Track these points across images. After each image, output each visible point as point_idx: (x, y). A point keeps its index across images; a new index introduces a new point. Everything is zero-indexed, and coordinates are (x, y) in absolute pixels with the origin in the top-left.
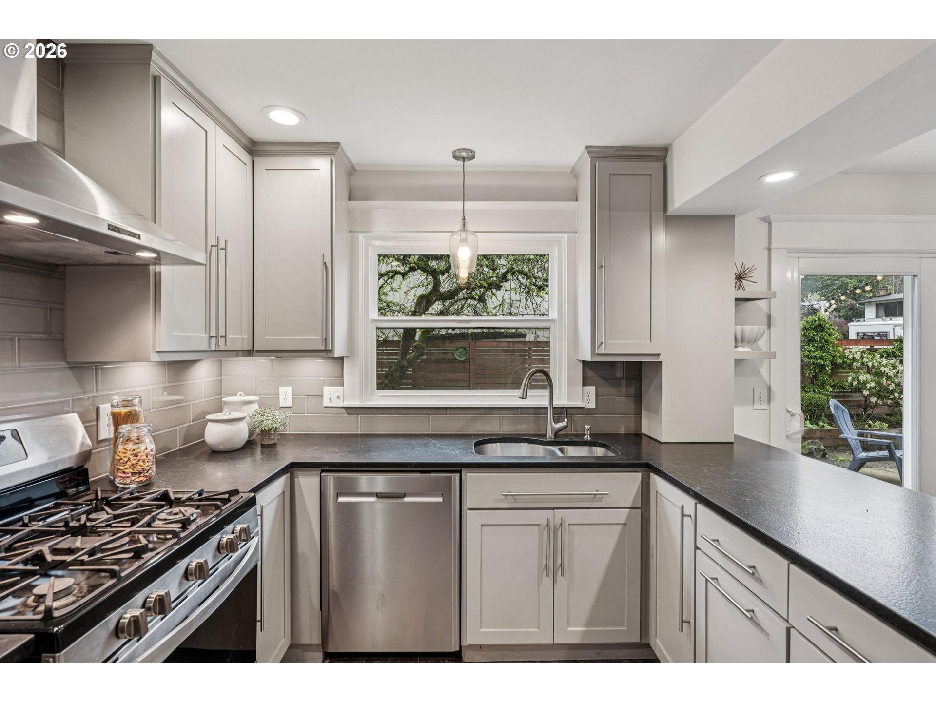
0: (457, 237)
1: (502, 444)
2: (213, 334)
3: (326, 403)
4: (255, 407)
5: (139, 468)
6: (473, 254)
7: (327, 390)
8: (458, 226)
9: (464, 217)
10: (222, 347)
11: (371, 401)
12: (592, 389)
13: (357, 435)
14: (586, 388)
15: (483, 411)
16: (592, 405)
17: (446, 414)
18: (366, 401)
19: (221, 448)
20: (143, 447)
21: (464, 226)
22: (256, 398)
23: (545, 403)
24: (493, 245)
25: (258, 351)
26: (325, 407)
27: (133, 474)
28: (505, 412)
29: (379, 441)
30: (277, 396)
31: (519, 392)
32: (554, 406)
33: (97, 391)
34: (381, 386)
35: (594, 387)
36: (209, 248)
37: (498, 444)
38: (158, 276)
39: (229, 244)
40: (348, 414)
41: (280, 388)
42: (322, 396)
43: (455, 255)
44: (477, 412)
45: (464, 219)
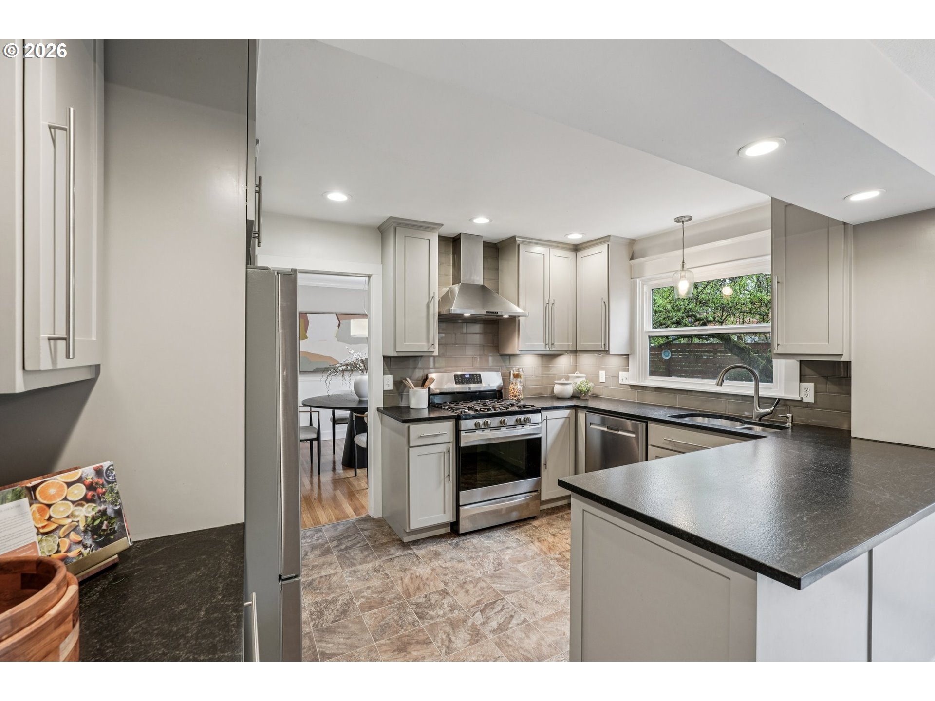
0: (678, 275)
1: (710, 419)
2: (547, 343)
3: (621, 382)
4: (584, 379)
5: (514, 394)
6: (690, 284)
7: (621, 373)
8: (679, 267)
9: (683, 261)
10: (553, 349)
11: (644, 382)
12: (810, 386)
13: (636, 402)
14: (804, 385)
15: (713, 395)
16: (810, 398)
17: (687, 395)
18: (642, 382)
19: (560, 396)
20: (516, 387)
21: (683, 266)
22: (584, 375)
23: (752, 392)
24: (703, 275)
25: (579, 351)
26: (621, 384)
27: (513, 396)
28: (731, 398)
29: (647, 406)
30: (598, 377)
31: (715, 381)
32: (760, 396)
33: (510, 365)
34: (652, 373)
35: (813, 384)
36: (545, 305)
37: (706, 418)
38: (519, 321)
39: (555, 302)
40: (631, 389)
41: (600, 372)
42: (619, 377)
43: (677, 288)
44: (710, 395)
45: (683, 262)
